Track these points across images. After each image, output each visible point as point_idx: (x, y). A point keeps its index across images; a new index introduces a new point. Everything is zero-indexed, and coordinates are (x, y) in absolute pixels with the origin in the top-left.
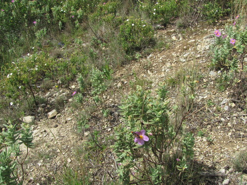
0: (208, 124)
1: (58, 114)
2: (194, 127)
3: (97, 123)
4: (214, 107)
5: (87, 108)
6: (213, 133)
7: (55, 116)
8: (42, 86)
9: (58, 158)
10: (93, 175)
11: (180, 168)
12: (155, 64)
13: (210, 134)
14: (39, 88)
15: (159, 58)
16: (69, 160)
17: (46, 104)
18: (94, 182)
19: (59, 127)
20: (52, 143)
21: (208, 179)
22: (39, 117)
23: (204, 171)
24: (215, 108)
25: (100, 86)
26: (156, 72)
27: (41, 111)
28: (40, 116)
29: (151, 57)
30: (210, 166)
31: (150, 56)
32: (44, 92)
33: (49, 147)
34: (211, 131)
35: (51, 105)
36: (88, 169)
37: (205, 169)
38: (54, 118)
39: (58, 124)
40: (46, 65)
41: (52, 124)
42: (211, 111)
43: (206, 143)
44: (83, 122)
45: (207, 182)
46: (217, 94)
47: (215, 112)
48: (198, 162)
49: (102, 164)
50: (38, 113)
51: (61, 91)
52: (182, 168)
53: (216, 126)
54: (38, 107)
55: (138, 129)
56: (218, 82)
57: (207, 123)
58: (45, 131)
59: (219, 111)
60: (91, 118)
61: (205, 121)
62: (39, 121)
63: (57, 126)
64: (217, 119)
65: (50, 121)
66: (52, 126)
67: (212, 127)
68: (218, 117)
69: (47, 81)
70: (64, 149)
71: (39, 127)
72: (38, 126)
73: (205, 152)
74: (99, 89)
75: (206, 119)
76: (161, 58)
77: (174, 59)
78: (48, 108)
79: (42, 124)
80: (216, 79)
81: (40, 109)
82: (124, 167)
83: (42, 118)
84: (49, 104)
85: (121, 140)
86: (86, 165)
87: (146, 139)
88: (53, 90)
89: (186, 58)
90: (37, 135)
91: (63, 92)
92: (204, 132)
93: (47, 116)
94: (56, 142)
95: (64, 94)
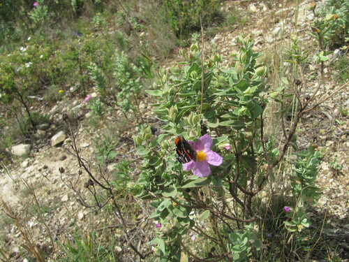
0: (327, 139)
1: (66, 138)
2: (303, 145)
3: (129, 149)
4: (334, 109)
5: (114, 125)
6: (339, 155)
7: (62, 143)
8: (46, 97)
9: (62, 213)
10: (122, 240)
11: (292, 228)
12: (224, 49)
13: (333, 157)
14: (41, 101)
15: (230, 40)
16: (81, 215)
17: (50, 124)
18: (123, 253)
19: (68, 159)
20: (54, 187)
21: (343, 244)
22: (37, 145)
23: (332, 227)
24: (336, 110)
25: (131, 82)
26: (226, 61)
27: (41, 135)
28: (40, 143)
29: (218, 40)
30: (342, 217)
31: (216, 38)
32: (50, 106)
33: (49, 193)
34: (335, 150)
35: (57, 125)
36: (113, 230)
37: (333, 224)
38: (60, 144)
39: (67, 155)
40: (41, 57)
41: (58, 155)
42: (330, 117)
43: (330, 174)
44: (107, 148)
45: (342, 250)
46: (336, 87)
47: (337, 117)
48: (319, 210)
49: (138, 220)
50: (36, 139)
51: (75, 103)
52: (296, 228)
53: (343, 142)
54: (36, 129)
55: (191, 135)
56: (336, 69)
57: (324, 137)
58: (46, 167)
59: (344, 115)
60: (121, 141)
61: (321, 134)
62: (38, 151)
63: (64, 158)
64: (343, 129)
65: (53, 150)
66: (57, 158)
67: (335, 143)
68: (345, 127)
69: (54, 89)
70: (74, 196)
71: (37, 162)
72: (35, 160)
73: (328, 190)
74: (128, 87)
75: (322, 131)
76: (234, 40)
77: (256, 40)
78: (52, 130)
79: (42, 156)
80: (332, 64)
81: (39, 132)
82: (165, 235)
83: (42, 147)
84: (54, 124)
85: (153, 167)
86: (110, 223)
87: (216, 161)
88: (61, 102)
89: (277, 35)
90: (32, 174)
91: (78, 104)
92: (324, 154)
93: (50, 143)
94: (61, 185)
95: (79, 106)
